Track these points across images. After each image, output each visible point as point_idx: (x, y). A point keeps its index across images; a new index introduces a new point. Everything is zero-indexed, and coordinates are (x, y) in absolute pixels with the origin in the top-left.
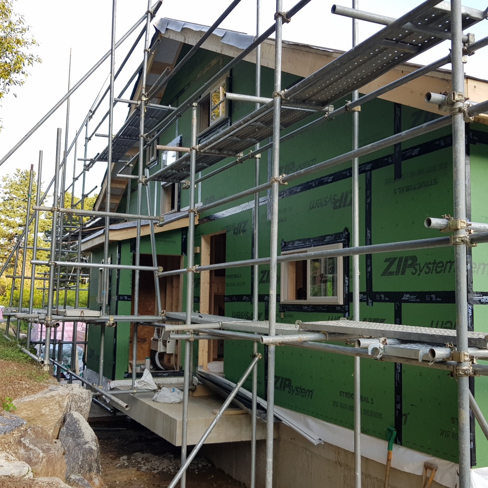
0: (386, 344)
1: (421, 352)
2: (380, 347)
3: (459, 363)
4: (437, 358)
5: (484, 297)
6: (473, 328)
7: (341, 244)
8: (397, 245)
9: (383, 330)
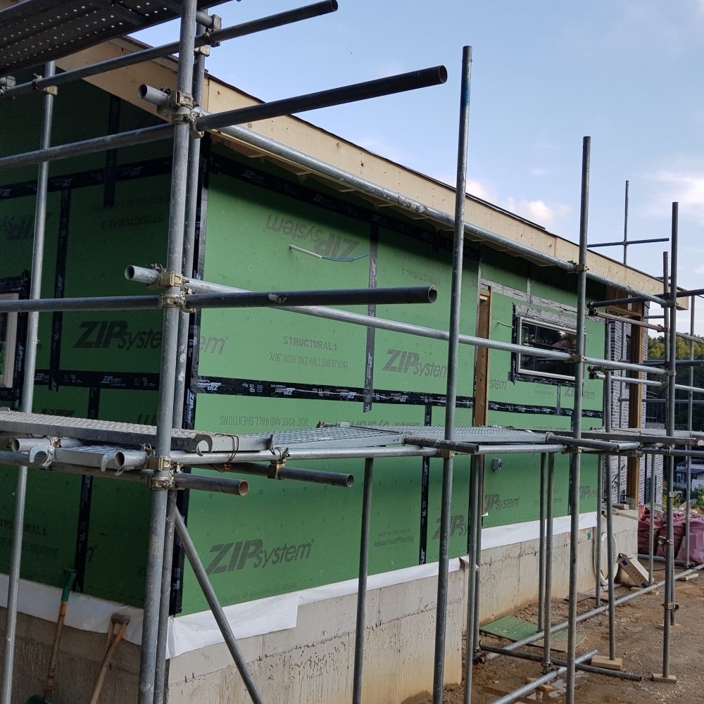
0: (60, 446)
1: (105, 457)
2: (49, 451)
3: (157, 472)
4: (126, 466)
5: (212, 384)
6: (193, 425)
7: (17, 295)
8: (87, 301)
9: (58, 427)
